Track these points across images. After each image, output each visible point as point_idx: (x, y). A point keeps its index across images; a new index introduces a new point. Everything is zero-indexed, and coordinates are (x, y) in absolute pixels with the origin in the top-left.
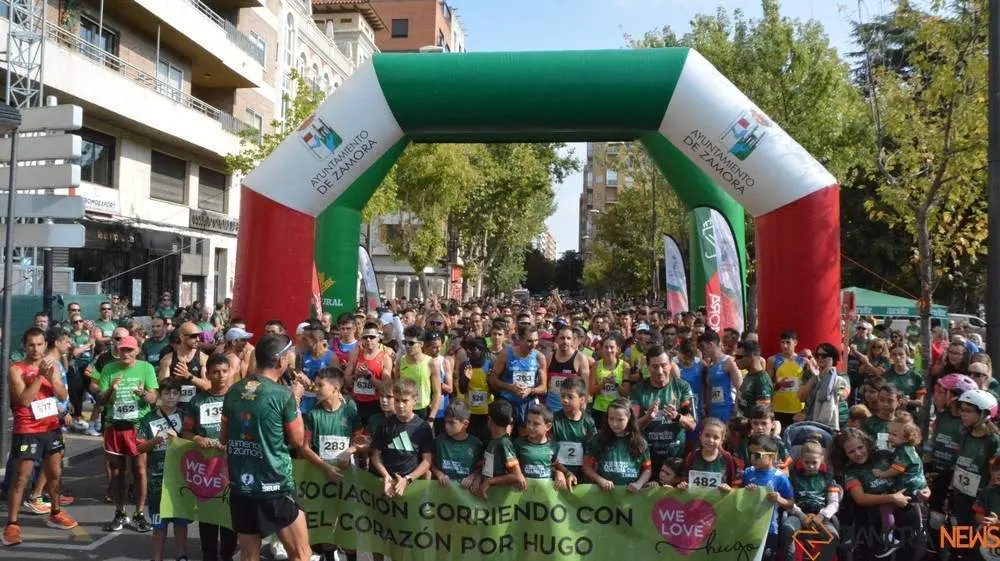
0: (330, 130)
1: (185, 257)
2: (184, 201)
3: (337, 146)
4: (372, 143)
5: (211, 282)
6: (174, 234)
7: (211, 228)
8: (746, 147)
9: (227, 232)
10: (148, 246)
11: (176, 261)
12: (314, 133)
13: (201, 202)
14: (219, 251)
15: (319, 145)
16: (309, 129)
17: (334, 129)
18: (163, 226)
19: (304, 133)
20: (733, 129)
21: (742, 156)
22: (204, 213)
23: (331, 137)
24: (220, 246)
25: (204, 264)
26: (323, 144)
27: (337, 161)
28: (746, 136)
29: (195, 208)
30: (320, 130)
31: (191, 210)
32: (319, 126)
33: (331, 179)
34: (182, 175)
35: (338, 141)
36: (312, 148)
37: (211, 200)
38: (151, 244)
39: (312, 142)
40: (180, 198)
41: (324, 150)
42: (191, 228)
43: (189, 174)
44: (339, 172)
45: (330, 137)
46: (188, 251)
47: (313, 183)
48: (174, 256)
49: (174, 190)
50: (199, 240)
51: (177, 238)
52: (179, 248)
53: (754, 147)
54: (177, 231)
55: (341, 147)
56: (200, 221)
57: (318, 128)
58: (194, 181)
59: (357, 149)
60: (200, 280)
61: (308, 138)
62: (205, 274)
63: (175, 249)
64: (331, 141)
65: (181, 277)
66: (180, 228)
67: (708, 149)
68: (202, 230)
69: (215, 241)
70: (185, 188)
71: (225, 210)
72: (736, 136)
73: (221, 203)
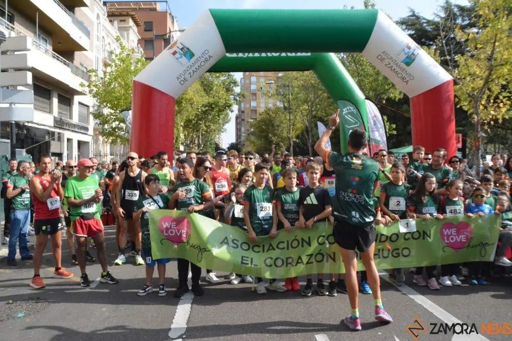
0: (188, 49)
1: (52, 143)
2: (51, 112)
3: (191, 58)
4: (210, 57)
5: (65, 157)
6: (46, 130)
7: (65, 127)
8: (410, 60)
9: (73, 129)
10: (33, 136)
11: (48, 145)
12: (178, 50)
13: (59, 113)
14: (69, 140)
15: (181, 57)
16: (175, 49)
17: (190, 48)
18: (41, 125)
19: (172, 51)
20: (404, 50)
21: (408, 64)
22: (61, 119)
23: (189, 53)
24: (70, 137)
25: (61, 147)
26: (183, 56)
27: (191, 66)
28: (410, 54)
29: (56, 116)
30: (182, 49)
31: (54, 117)
32: (181, 47)
33: (187, 76)
34: (49, 98)
35: (192, 55)
36: (177, 59)
37: (63, 112)
38: (35, 135)
39: (177, 55)
40: (48, 110)
41: (184, 60)
42: (55, 127)
43: (53, 97)
44: (192, 74)
45: (187, 52)
46: (54, 139)
47: (178, 78)
48: (47, 142)
49: (45, 105)
50: (59, 133)
51: (48, 132)
52: (49, 138)
53: (414, 60)
54: (48, 128)
55: (194, 59)
56: (59, 123)
57: (181, 48)
58: (55, 101)
59: (202, 60)
60: (60, 155)
61: (174, 53)
62: (62, 152)
63: (47, 138)
64: (188, 55)
65: (50, 154)
66: (49, 126)
67: (390, 61)
68: (61, 128)
69: (67, 134)
70: (51, 104)
71: (71, 118)
72: (406, 54)
73: (69, 114)
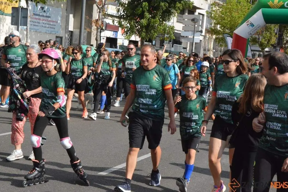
4: (260, 26)
12: (249, 24)
16: (248, 23)
19: (247, 24)
30: (250, 24)
32: (250, 23)
33: (251, 32)
35: (254, 26)
39: (249, 26)
41: (251, 27)
45: (252, 25)
47: (248, 33)
55: (254, 27)
59: (257, 27)
61: (248, 25)
